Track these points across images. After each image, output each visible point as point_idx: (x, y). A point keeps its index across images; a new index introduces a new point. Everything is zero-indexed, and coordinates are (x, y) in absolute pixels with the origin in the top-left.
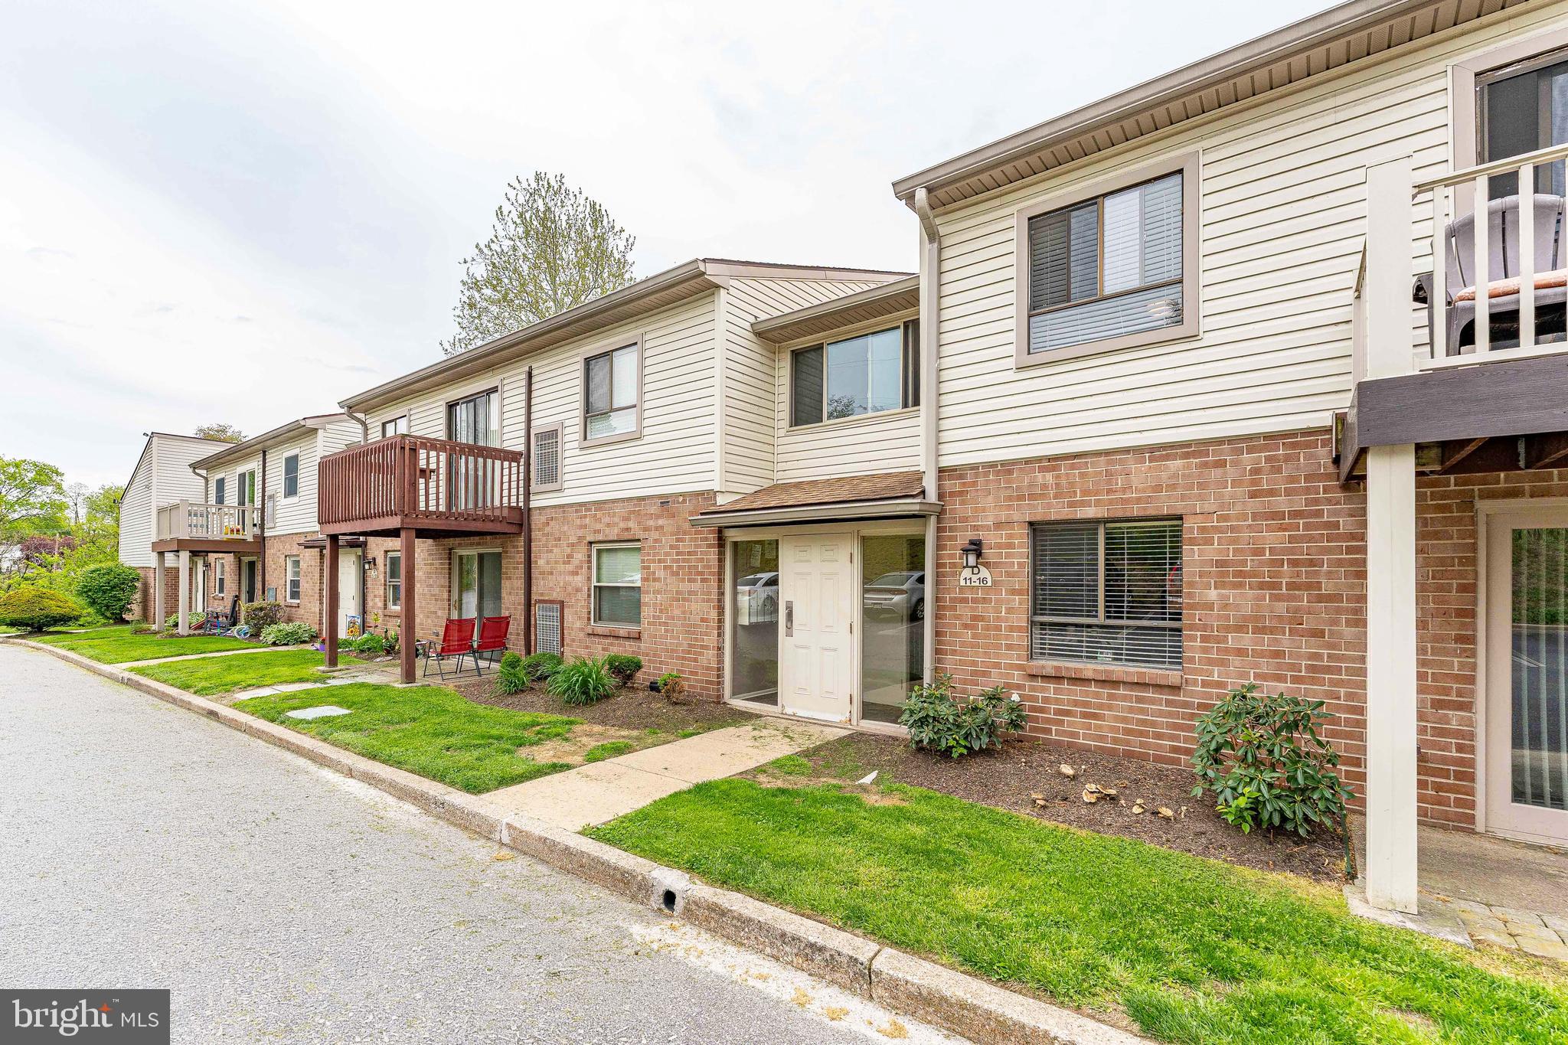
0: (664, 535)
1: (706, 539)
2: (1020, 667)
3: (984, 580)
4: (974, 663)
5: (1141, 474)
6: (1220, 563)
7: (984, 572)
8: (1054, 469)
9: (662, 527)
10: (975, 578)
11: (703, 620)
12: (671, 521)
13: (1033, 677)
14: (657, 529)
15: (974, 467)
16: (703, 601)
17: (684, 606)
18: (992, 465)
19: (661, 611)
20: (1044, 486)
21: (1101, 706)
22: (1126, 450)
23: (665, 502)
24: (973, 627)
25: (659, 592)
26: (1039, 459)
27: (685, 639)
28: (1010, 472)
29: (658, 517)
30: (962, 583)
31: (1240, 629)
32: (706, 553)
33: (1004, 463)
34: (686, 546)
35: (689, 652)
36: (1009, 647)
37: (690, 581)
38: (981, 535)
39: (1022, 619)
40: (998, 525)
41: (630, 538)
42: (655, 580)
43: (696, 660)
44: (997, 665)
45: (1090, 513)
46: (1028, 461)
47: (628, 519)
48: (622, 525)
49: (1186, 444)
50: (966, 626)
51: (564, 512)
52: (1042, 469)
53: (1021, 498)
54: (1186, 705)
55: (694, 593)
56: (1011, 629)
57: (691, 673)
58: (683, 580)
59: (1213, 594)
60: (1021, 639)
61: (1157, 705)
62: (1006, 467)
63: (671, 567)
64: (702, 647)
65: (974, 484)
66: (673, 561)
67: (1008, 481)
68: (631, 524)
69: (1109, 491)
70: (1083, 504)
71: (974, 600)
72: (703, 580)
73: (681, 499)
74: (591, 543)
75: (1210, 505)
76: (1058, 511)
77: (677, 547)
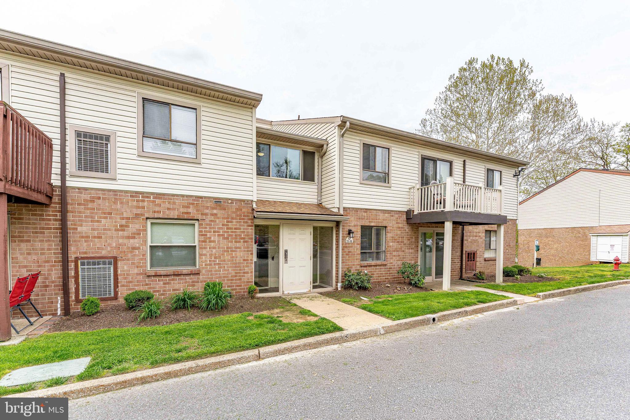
0: (218, 218)
1: (247, 222)
2: (359, 265)
3: (351, 241)
4: (349, 265)
5: (381, 216)
6: (392, 237)
7: (352, 239)
8: (366, 212)
9: (216, 214)
10: (349, 240)
11: (244, 260)
12: (223, 212)
13: (361, 266)
14: (212, 215)
15: (349, 208)
16: (245, 251)
17: (232, 254)
18: (353, 208)
19: (215, 258)
20: (364, 216)
21: (374, 272)
22: (379, 210)
23: (218, 202)
24: (349, 255)
25: (214, 248)
26: (364, 209)
27: (233, 270)
28: (357, 211)
29: (213, 208)
30: (346, 242)
31: (394, 251)
32: (247, 229)
33: (356, 209)
34: (234, 224)
35: (236, 276)
36: (357, 259)
37: (236, 242)
38: (351, 228)
39: (359, 251)
40: (355, 226)
41: (190, 218)
42: (210, 242)
43: (240, 279)
44: (354, 265)
45: (372, 224)
46: (361, 209)
47: (188, 207)
48: (182, 210)
49: (388, 211)
50: (347, 255)
51: (116, 195)
52: (364, 212)
53: (360, 219)
54: (387, 268)
55: (240, 248)
56: (357, 254)
57: (238, 286)
58: (231, 242)
59: (391, 244)
60: (359, 257)
61: (383, 269)
62: (356, 210)
63: (223, 235)
64: (244, 273)
65: (349, 213)
66: (225, 232)
67: (357, 214)
68: (190, 210)
69: (376, 219)
70: (372, 222)
71: (349, 247)
72: (244, 242)
73: (230, 201)
74: (147, 218)
75: (391, 225)
76: (367, 224)
77: (227, 225)
